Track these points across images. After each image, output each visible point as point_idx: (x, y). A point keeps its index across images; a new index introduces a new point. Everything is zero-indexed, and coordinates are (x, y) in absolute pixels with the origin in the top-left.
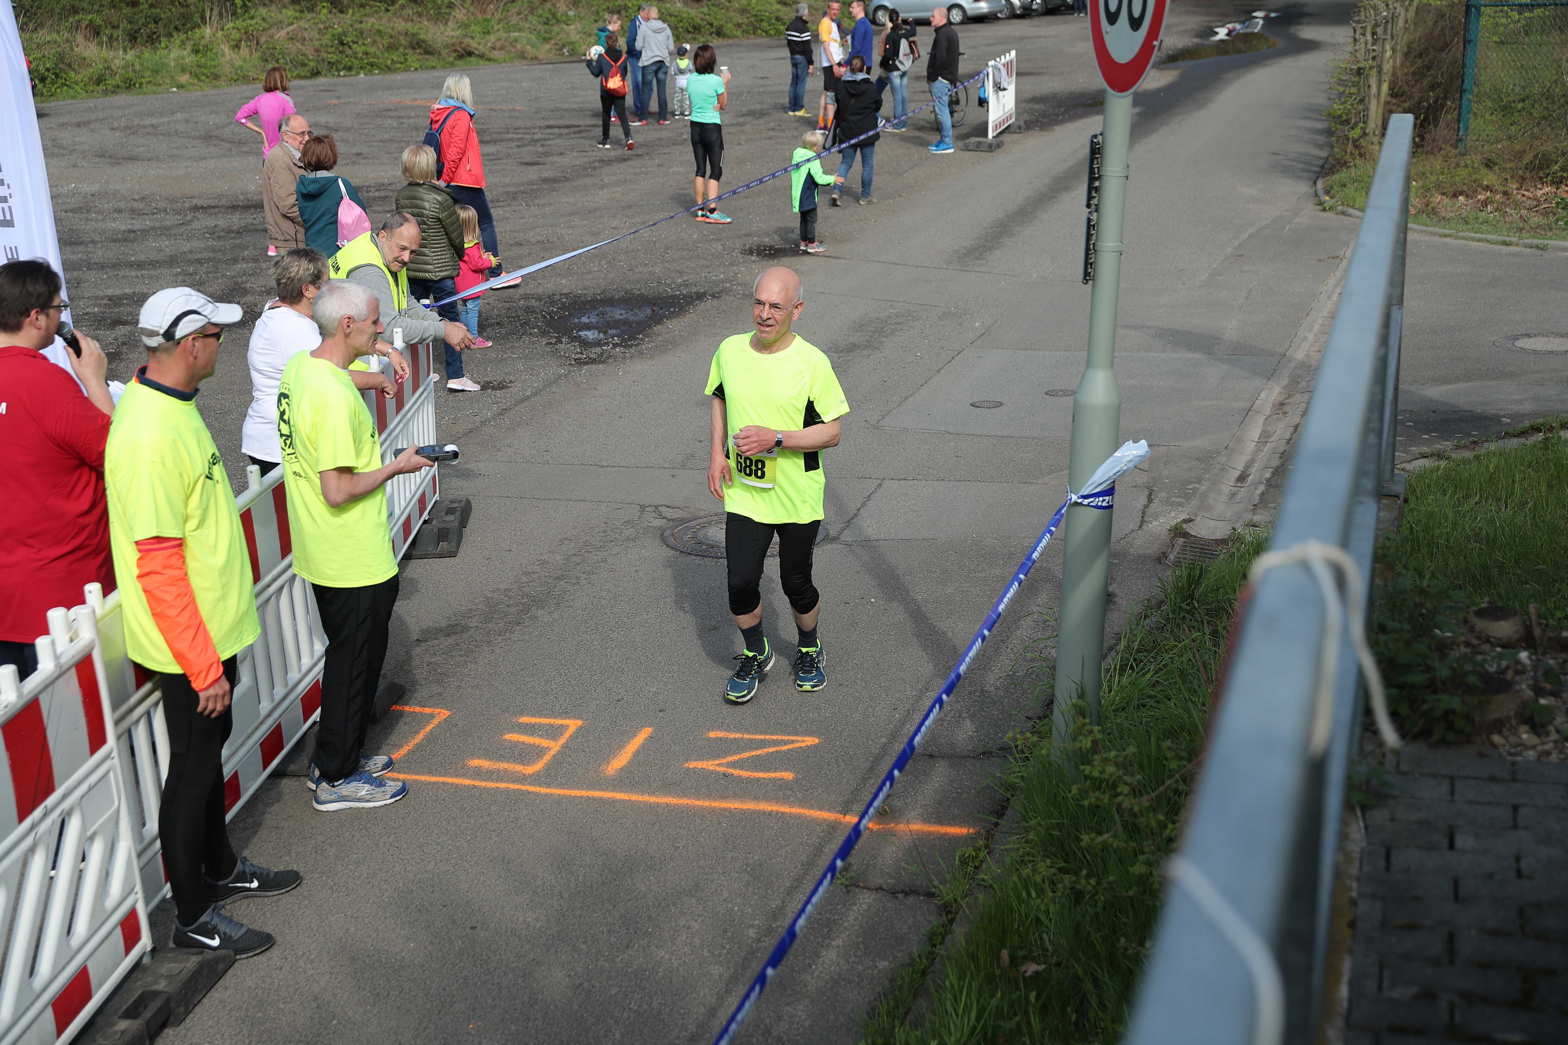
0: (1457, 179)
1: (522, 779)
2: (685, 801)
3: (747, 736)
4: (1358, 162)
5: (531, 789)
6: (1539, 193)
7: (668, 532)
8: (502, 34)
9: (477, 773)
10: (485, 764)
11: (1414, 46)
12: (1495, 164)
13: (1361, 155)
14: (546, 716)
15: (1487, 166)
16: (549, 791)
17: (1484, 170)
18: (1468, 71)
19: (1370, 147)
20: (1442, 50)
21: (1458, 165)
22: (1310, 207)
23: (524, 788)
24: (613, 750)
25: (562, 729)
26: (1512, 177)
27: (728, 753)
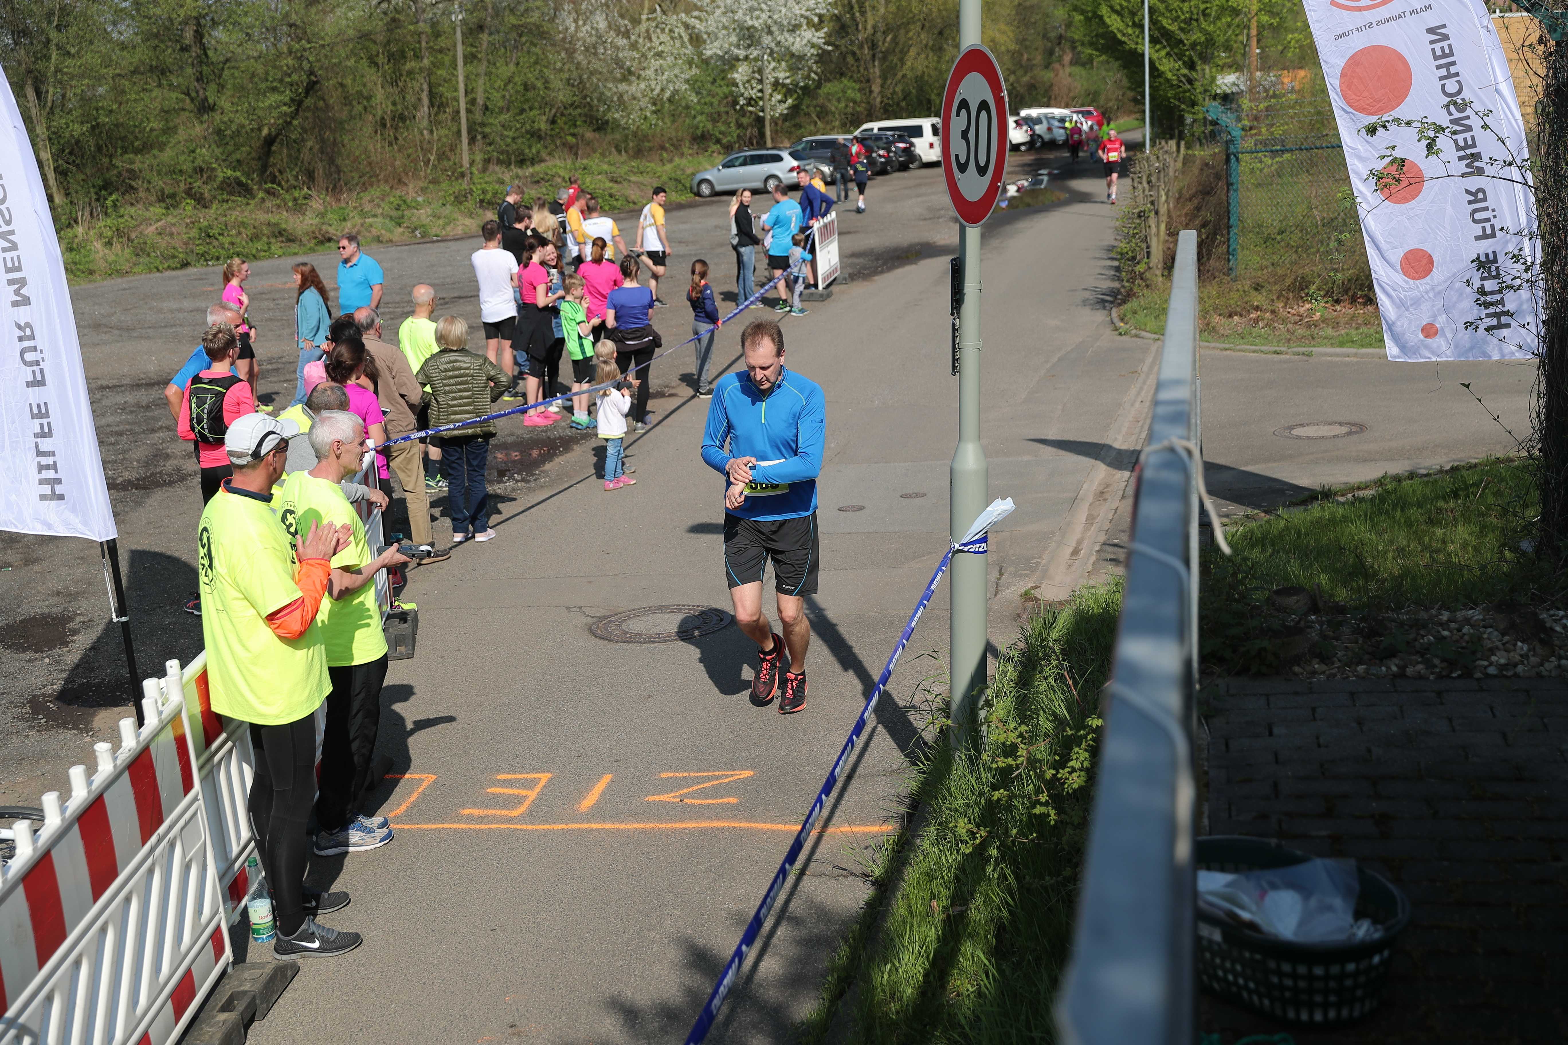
0: (1232, 302)
1: (511, 820)
2: (650, 825)
3: (693, 774)
4: (1145, 291)
5: (519, 827)
6: (1302, 310)
7: (595, 626)
8: (360, 221)
9: (470, 819)
10: (476, 812)
11: (1184, 192)
12: (1262, 287)
13: (1147, 286)
14: (519, 773)
15: (1256, 289)
16: (535, 827)
17: (1254, 293)
18: (1233, 209)
19: (1154, 279)
20: (1208, 193)
21: (1230, 290)
22: (1108, 332)
23: (512, 827)
24: (582, 794)
25: (535, 781)
26: (1278, 298)
27: (679, 787)
